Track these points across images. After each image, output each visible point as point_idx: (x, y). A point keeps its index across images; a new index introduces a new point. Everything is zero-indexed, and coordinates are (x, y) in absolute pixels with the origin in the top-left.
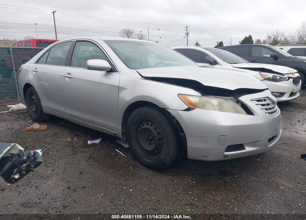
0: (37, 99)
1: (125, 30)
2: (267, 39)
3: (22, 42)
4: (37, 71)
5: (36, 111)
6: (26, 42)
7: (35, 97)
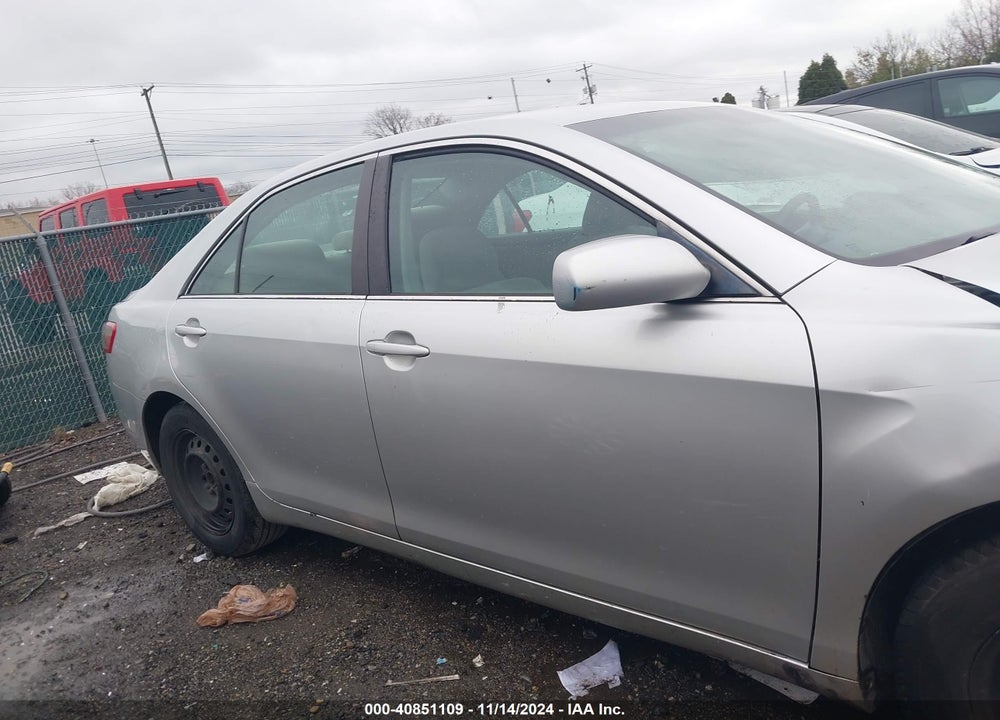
0: (216, 459)
1: (383, 112)
2: (858, 65)
3: (70, 207)
4: (204, 331)
5: (219, 512)
6: (86, 208)
7: (208, 449)
